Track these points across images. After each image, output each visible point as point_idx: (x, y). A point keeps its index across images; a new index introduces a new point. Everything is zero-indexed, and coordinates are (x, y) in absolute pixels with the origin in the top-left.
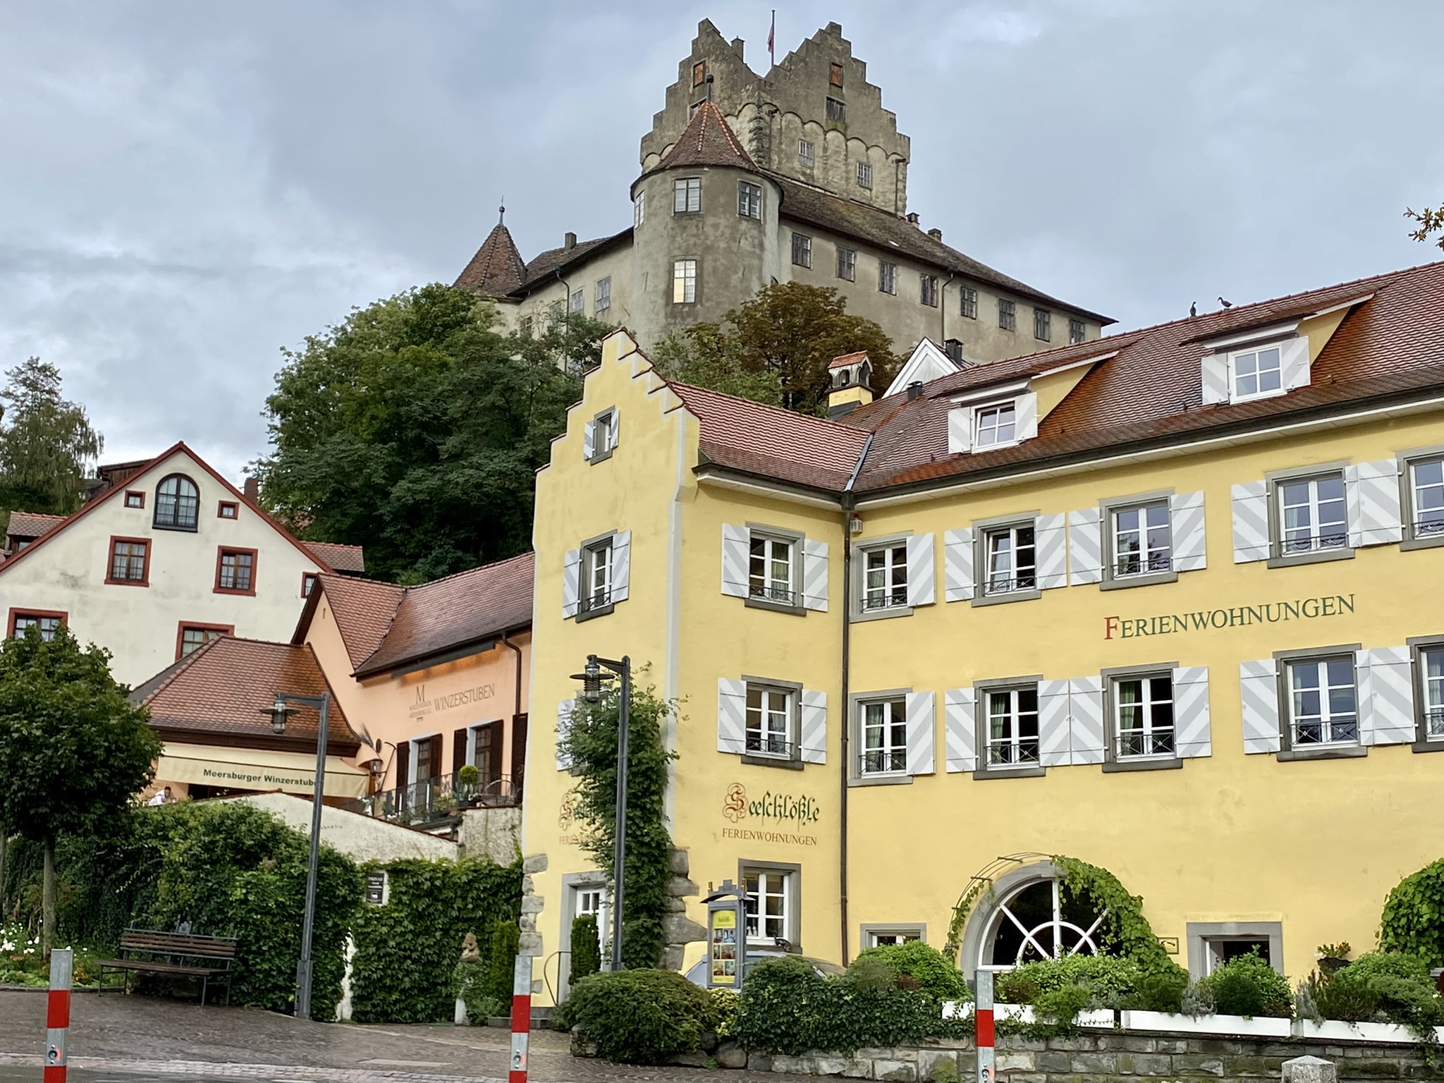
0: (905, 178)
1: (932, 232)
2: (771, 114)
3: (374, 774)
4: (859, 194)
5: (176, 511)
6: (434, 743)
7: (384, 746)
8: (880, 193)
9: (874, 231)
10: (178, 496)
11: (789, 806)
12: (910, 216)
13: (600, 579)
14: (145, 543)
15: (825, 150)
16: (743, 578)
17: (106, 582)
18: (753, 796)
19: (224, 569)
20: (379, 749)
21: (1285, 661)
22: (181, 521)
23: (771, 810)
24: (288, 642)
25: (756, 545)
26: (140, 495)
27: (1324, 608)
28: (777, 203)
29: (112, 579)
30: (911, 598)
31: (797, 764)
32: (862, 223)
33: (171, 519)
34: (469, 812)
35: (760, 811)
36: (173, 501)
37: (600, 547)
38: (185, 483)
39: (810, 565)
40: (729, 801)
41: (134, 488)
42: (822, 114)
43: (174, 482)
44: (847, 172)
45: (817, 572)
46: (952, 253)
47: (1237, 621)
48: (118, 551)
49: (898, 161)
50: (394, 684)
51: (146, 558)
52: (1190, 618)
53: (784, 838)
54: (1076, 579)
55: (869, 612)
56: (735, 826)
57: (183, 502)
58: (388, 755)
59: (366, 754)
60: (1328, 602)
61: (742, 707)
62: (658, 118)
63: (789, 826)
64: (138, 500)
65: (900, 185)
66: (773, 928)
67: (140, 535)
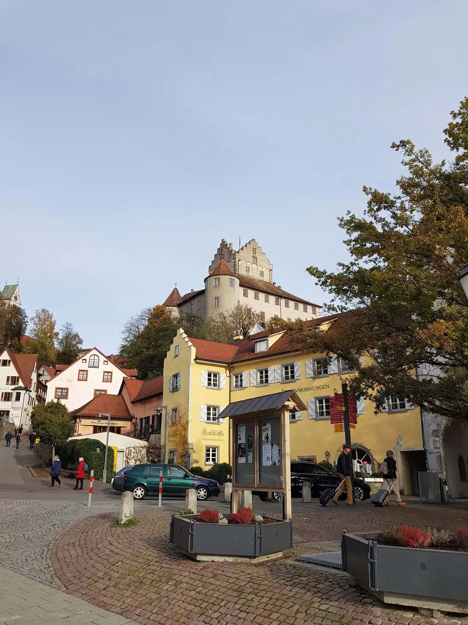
0: (272, 274)
1: (279, 287)
2: (239, 261)
3: (136, 425)
4: (261, 278)
5: (94, 363)
6: (148, 417)
7: (138, 419)
8: (266, 278)
9: (264, 287)
10: (94, 359)
11: (217, 432)
12: (274, 283)
13: (176, 383)
14: (87, 371)
15: (252, 268)
16: (206, 382)
17: (78, 380)
18: (208, 431)
19: (105, 376)
20: (136, 420)
21: (316, 398)
22: (95, 365)
23: (213, 434)
24: (117, 394)
25: (209, 375)
26: (86, 360)
27: (324, 387)
28: (239, 282)
29: (79, 380)
30: (243, 386)
31: (219, 423)
32: (261, 286)
33: (92, 365)
34: (151, 435)
35: (210, 434)
36: (93, 361)
37: (176, 376)
38: (96, 356)
39: (221, 379)
40: (203, 432)
41: (84, 358)
42: (251, 260)
43: (93, 356)
44: (258, 273)
45: (223, 380)
46: (284, 292)
47: (307, 390)
48: (80, 373)
49: (270, 270)
50: (140, 404)
51: (87, 374)
52: (298, 390)
53: (215, 440)
54: (276, 381)
55: (236, 389)
56: (204, 438)
57: (95, 361)
58: (138, 420)
59: (134, 421)
60: (324, 386)
61: (206, 411)
62: (213, 262)
63: (217, 437)
64: (85, 361)
65: (271, 276)
66: (214, 460)
67: (86, 369)
